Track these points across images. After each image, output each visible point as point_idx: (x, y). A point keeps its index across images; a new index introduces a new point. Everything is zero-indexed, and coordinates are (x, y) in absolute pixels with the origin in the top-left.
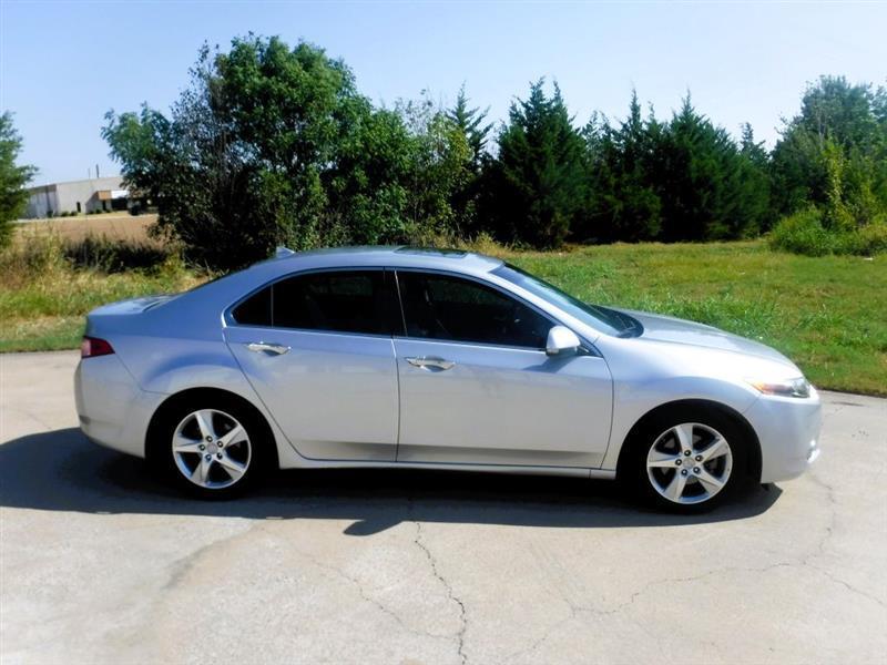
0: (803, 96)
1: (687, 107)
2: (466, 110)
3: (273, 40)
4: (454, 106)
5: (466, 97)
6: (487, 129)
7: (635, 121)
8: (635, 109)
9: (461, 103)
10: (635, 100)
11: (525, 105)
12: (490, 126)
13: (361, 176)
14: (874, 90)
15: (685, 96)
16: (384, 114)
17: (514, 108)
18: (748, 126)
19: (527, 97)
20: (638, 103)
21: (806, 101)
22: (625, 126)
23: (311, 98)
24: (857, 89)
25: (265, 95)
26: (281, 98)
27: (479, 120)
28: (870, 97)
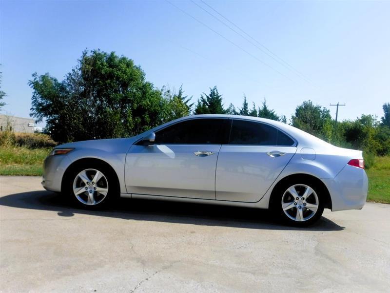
0: (296, 108)
1: (265, 106)
2: (182, 97)
3: (112, 54)
4: (177, 94)
5: (182, 91)
6: (191, 105)
7: (245, 110)
8: (246, 105)
9: (180, 93)
10: (245, 101)
11: (207, 97)
12: (193, 104)
13: (147, 118)
14: (322, 109)
15: (264, 102)
16: (157, 92)
17: (202, 98)
18: (285, 117)
19: (208, 93)
20: (247, 102)
21: (297, 110)
22: (241, 111)
23: (131, 80)
24: (316, 108)
25: (110, 76)
26: (118, 78)
27: (187, 101)
28: (321, 112)
